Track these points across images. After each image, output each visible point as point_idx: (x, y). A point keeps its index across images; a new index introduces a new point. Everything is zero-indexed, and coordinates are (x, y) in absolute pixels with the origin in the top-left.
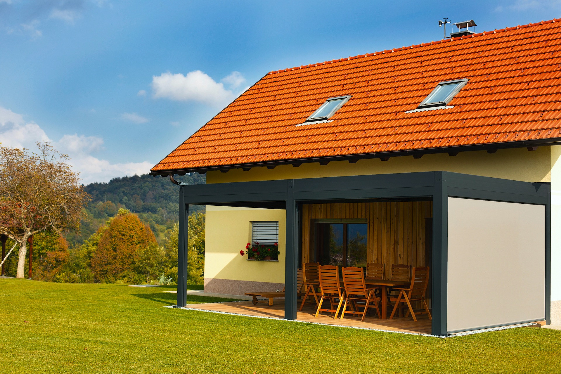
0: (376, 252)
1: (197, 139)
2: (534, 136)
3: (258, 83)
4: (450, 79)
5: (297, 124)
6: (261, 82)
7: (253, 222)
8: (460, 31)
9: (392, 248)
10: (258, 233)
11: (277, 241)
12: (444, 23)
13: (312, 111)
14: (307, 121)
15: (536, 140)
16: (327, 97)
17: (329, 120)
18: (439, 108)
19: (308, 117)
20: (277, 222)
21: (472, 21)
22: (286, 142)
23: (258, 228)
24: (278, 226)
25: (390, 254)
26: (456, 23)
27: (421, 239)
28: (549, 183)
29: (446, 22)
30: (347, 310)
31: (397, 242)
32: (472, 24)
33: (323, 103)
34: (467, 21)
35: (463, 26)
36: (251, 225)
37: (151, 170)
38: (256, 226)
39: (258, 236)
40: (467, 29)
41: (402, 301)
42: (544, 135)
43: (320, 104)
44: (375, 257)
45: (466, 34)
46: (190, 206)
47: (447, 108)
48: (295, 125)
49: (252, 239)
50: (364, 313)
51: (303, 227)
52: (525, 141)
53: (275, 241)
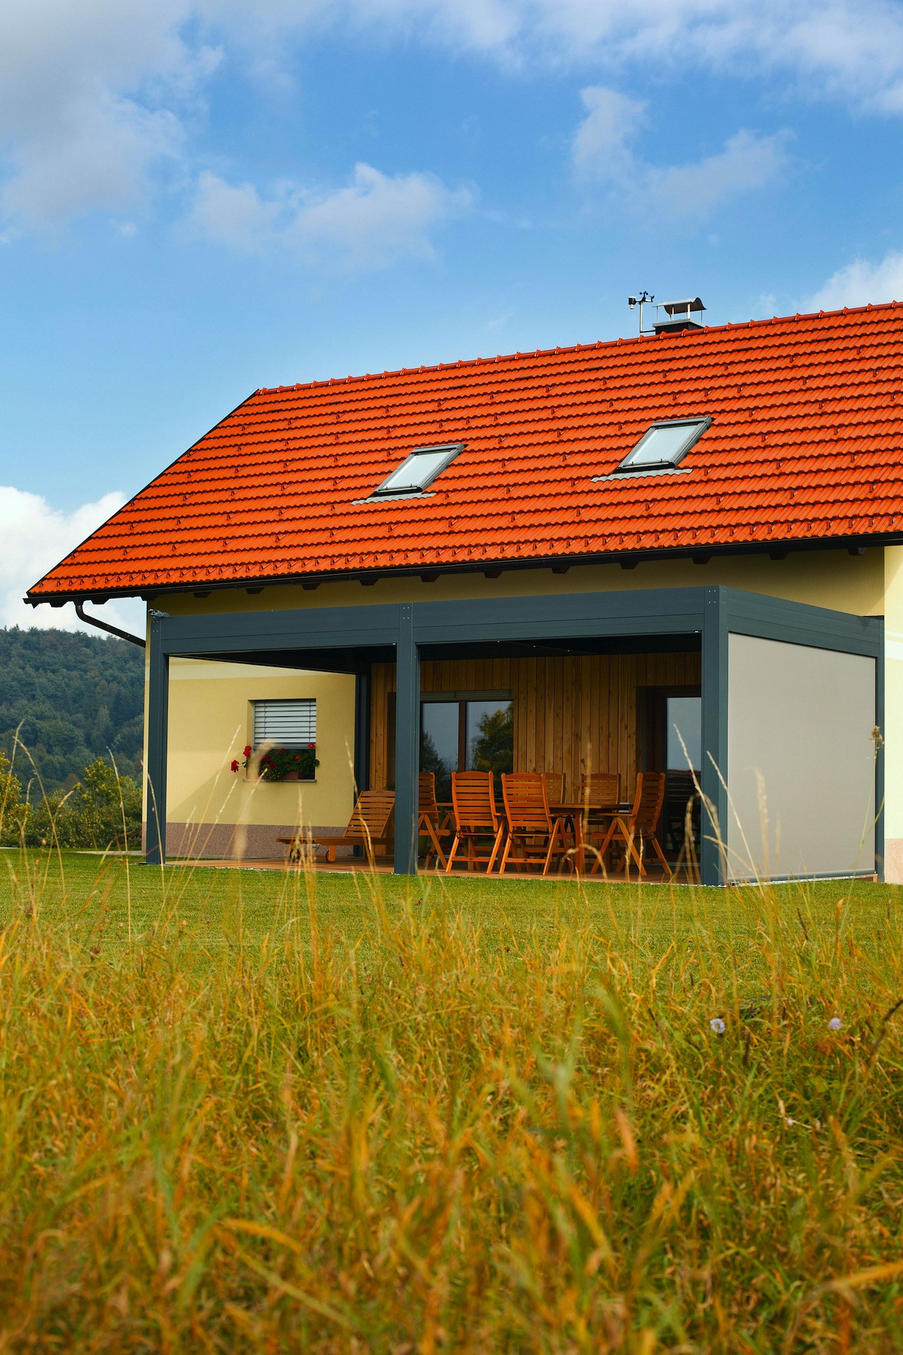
0: (531, 755)
1: (125, 529)
2: (862, 528)
3: (238, 413)
4: (674, 417)
5: (355, 500)
6: (243, 411)
7: (255, 702)
8: (676, 318)
9: (566, 748)
10: (267, 725)
11: (312, 741)
12: (640, 303)
13: (382, 473)
14: (376, 494)
15: (866, 535)
16: (410, 446)
17: (426, 492)
18: (661, 472)
19: (377, 485)
20: (314, 700)
21: (698, 300)
22: (339, 536)
23: (267, 714)
24: (313, 708)
25: (562, 758)
26: (665, 304)
27: (626, 727)
28: (881, 618)
29: (644, 300)
30: (510, 855)
31: (577, 735)
32: (697, 306)
33: (404, 458)
34: (688, 301)
35: (681, 308)
36: (252, 709)
37: (28, 593)
38: (262, 709)
39: (267, 730)
40: (690, 316)
41: (616, 838)
42: (881, 527)
43: (396, 460)
44: (531, 766)
45: (687, 325)
46: (171, 660)
47: (678, 472)
48: (349, 501)
49: (252, 739)
50: (546, 861)
51: (373, 709)
52: (845, 537)
53: (307, 741)
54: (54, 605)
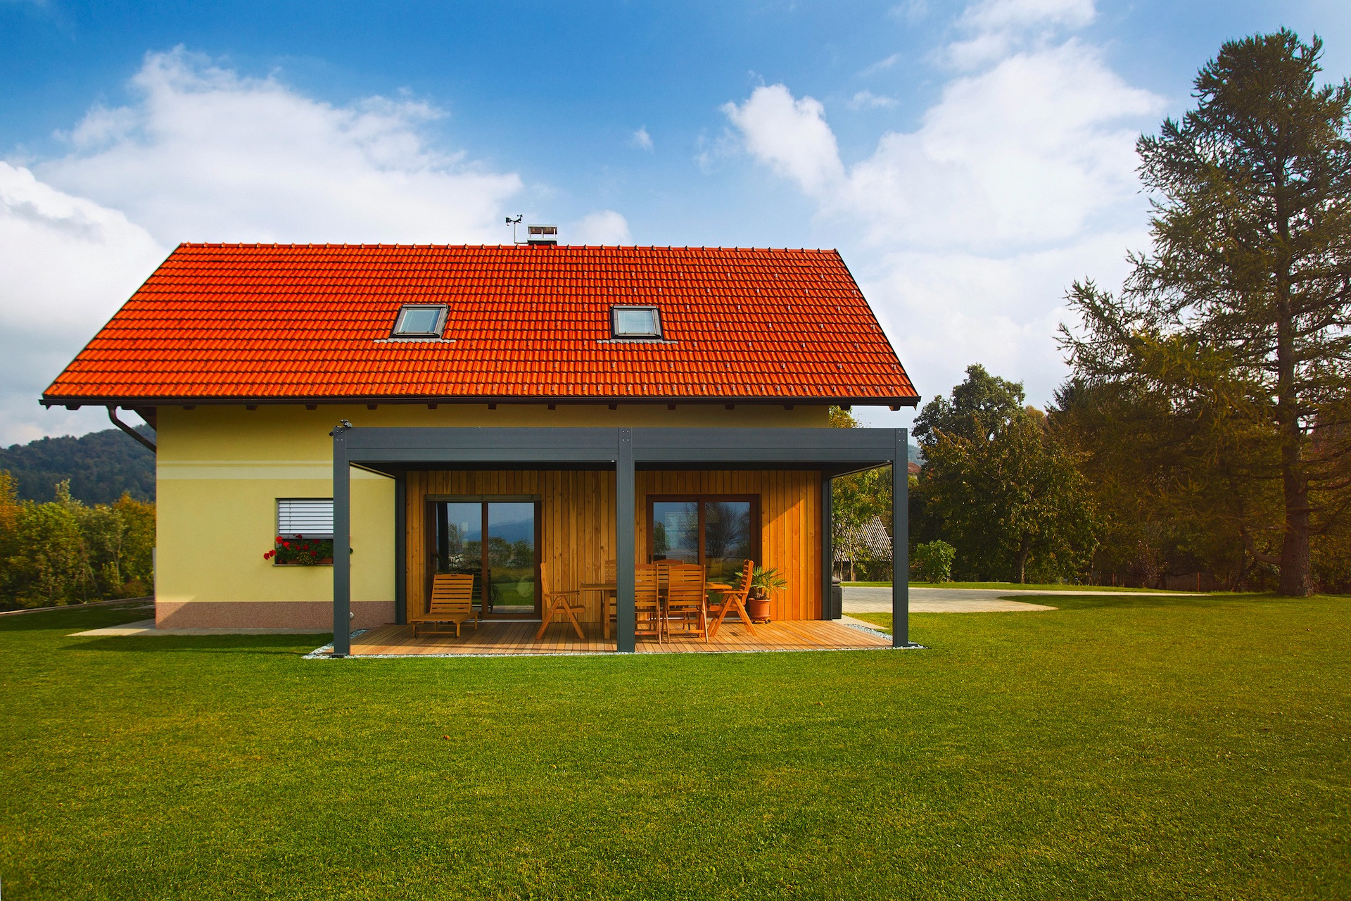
5: (376, 339)
7: (278, 500)
9: (587, 537)
10: (292, 519)
13: (383, 320)
14: (394, 336)
16: (392, 302)
17: (446, 339)
19: (389, 329)
21: (552, 227)
22: (389, 366)
23: (292, 510)
36: (277, 505)
37: (42, 394)
38: (287, 506)
39: (292, 523)
43: (388, 311)
44: (557, 552)
47: (668, 342)
48: (370, 339)
54: (69, 408)
